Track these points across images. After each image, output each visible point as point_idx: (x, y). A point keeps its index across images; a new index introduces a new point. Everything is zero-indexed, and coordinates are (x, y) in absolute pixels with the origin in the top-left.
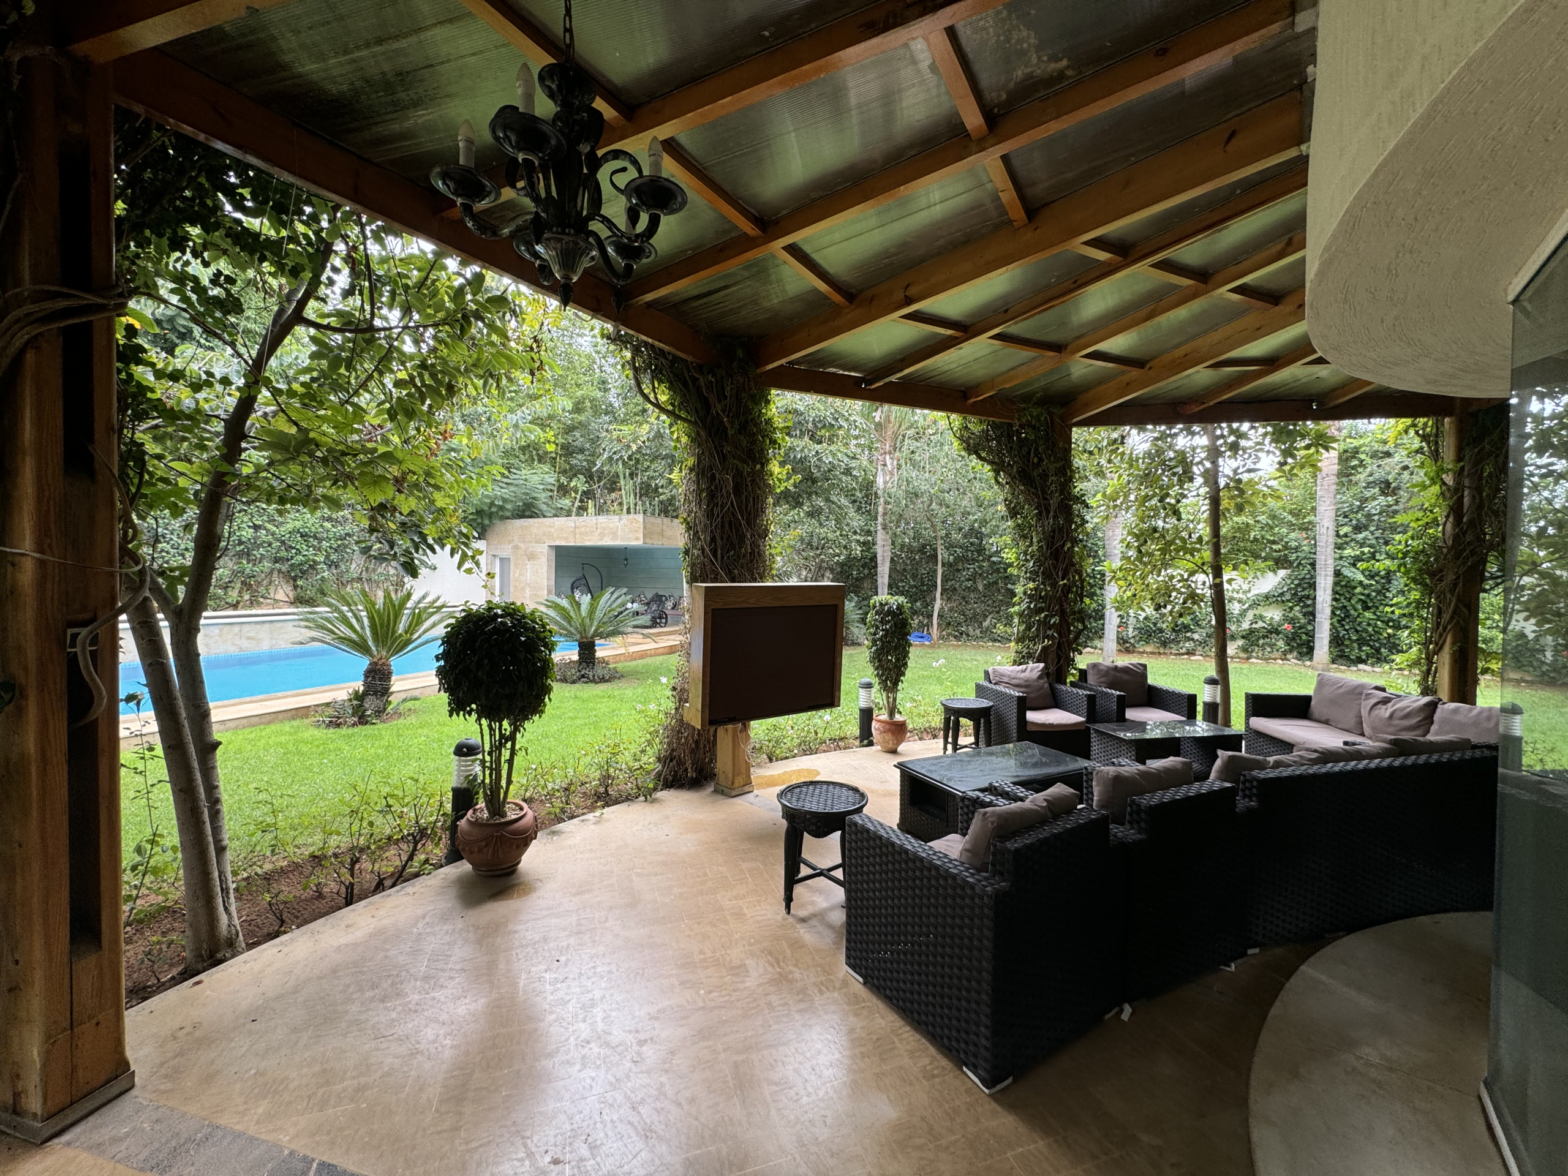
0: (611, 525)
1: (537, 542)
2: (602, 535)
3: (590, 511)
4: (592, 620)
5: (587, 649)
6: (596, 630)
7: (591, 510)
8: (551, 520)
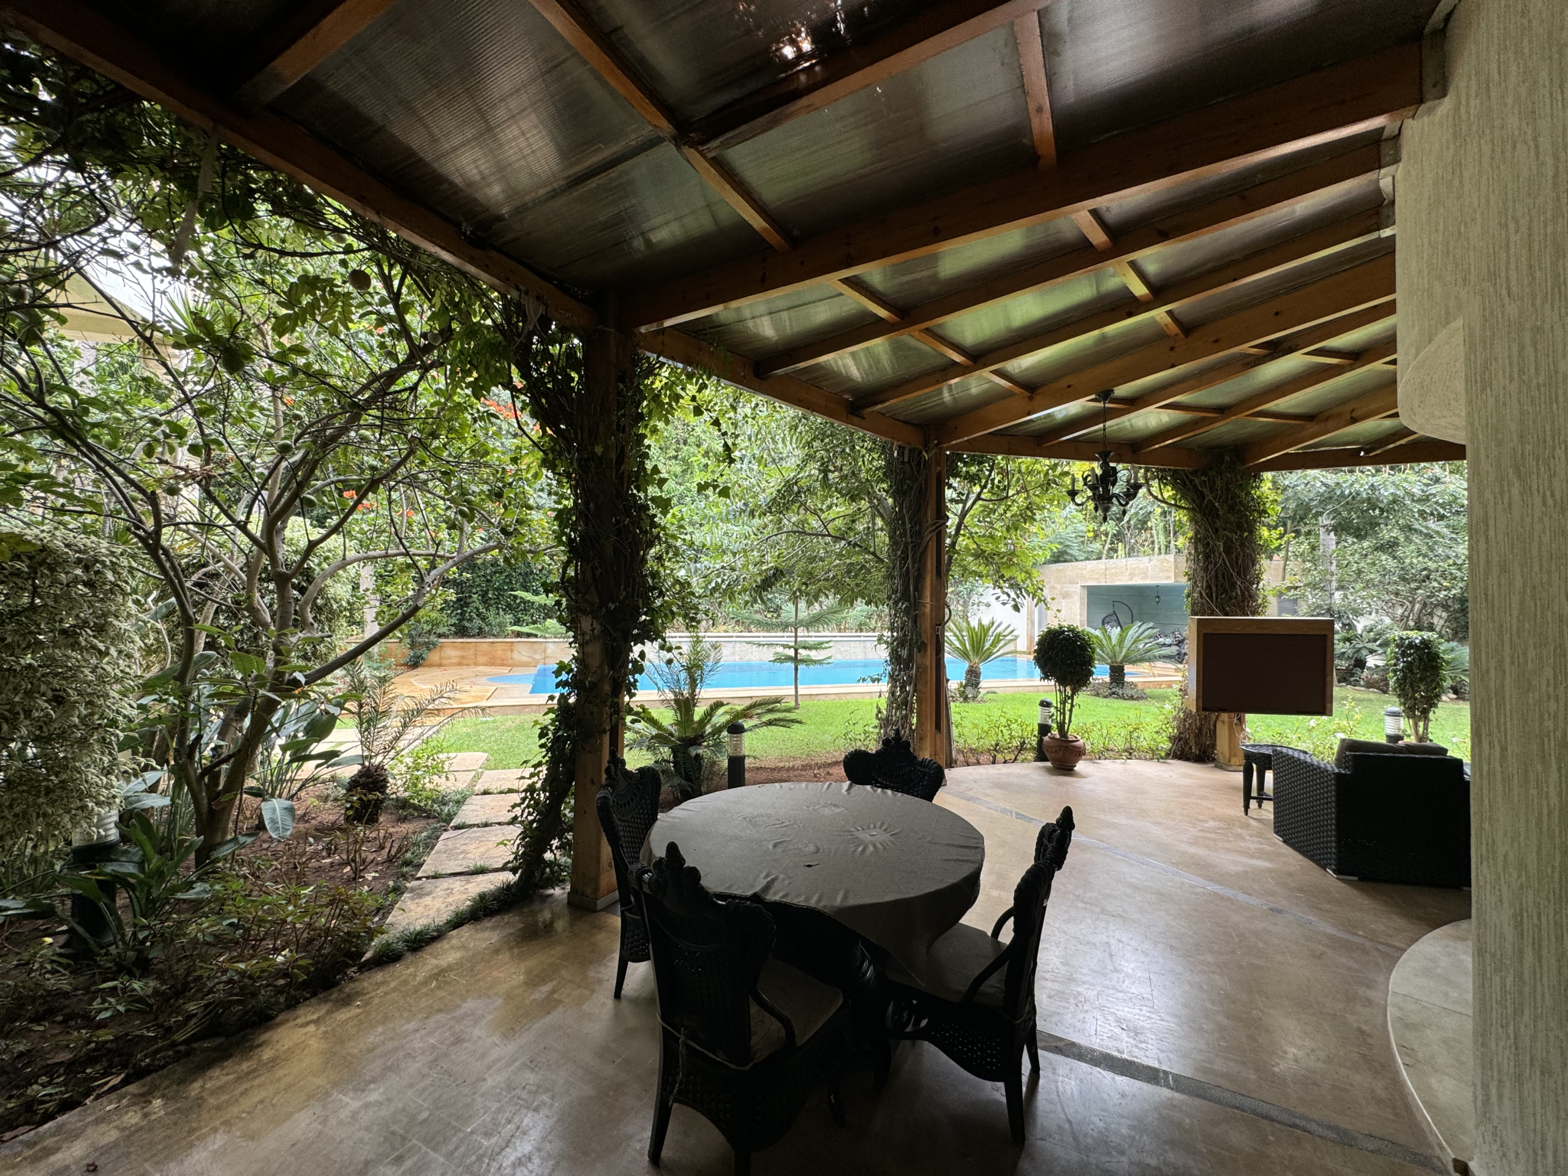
0: (1142, 566)
1: (1071, 583)
2: (1132, 575)
3: (1119, 553)
4: (1121, 648)
5: (1117, 673)
6: (1125, 657)
7: (1121, 552)
8: (1083, 563)
